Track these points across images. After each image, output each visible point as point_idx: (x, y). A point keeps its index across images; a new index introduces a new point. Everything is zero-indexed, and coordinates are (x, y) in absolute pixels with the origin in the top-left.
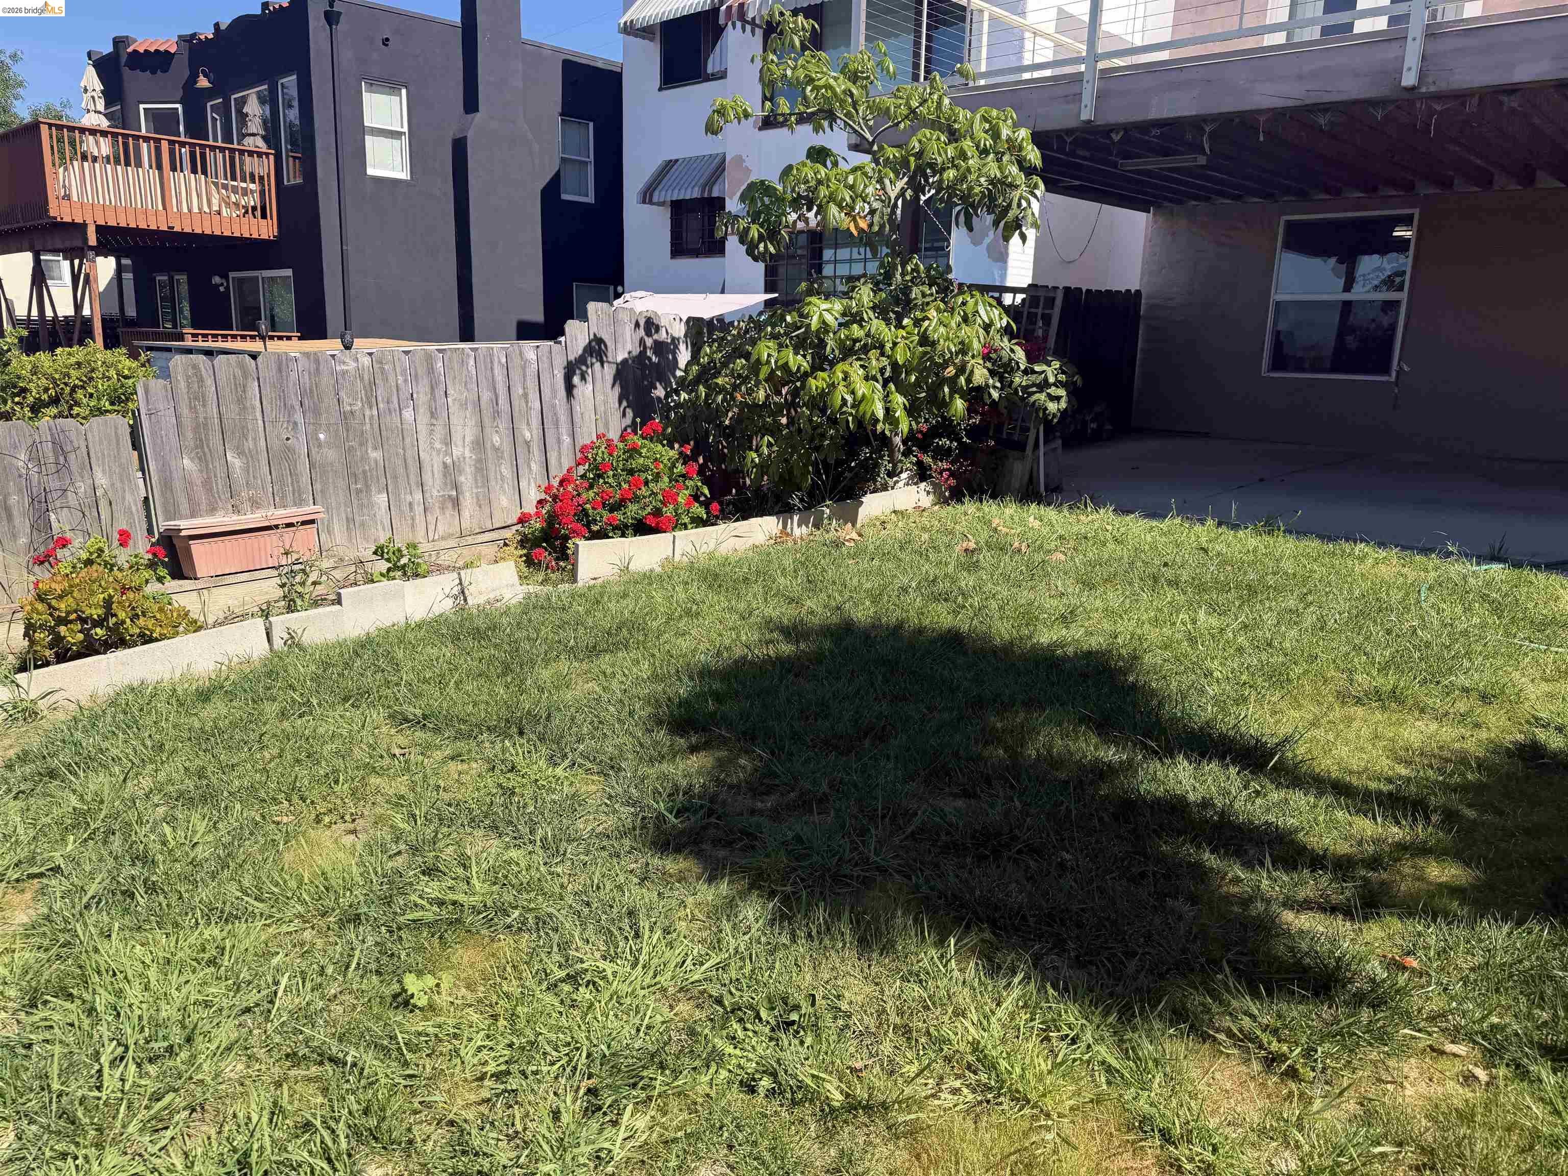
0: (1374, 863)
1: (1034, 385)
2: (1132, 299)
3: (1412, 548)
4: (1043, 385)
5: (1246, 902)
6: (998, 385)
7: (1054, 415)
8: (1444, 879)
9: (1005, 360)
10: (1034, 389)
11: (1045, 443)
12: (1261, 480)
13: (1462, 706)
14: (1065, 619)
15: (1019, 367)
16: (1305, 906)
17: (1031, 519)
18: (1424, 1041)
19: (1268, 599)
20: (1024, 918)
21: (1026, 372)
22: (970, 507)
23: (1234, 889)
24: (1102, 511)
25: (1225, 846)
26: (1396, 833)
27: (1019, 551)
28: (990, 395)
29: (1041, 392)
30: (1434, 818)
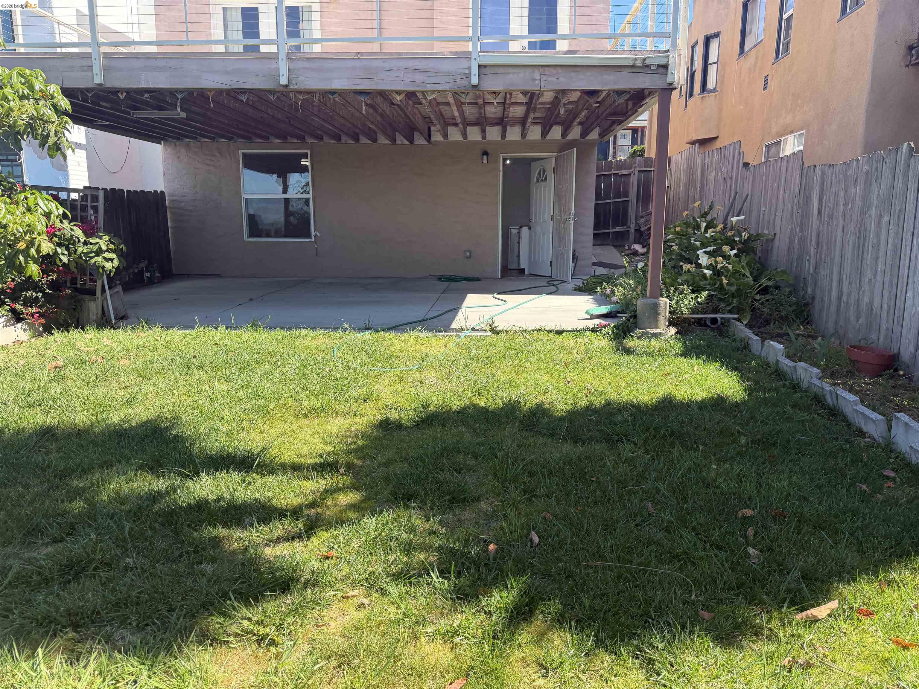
0: (313, 505)
1: (92, 252)
2: (159, 197)
3: (328, 328)
4: (99, 252)
5: (244, 551)
6: (66, 253)
7: (111, 271)
8: (348, 501)
9: (67, 236)
10: (93, 254)
11: (110, 288)
12: (251, 300)
13: (354, 408)
14: (129, 403)
15: (79, 241)
16: (276, 541)
17: (105, 339)
18: (340, 594)
19: (256, 368)
20: (98, 613)
21: (85, 243)
22: (58, 336)
23: (237, 546)
24: (154, 329)
25: (231, 521)
26: (323, 484)
27: (96, 361)
28: (61, 260)
29: (98, 256)
30: (342, 470)
